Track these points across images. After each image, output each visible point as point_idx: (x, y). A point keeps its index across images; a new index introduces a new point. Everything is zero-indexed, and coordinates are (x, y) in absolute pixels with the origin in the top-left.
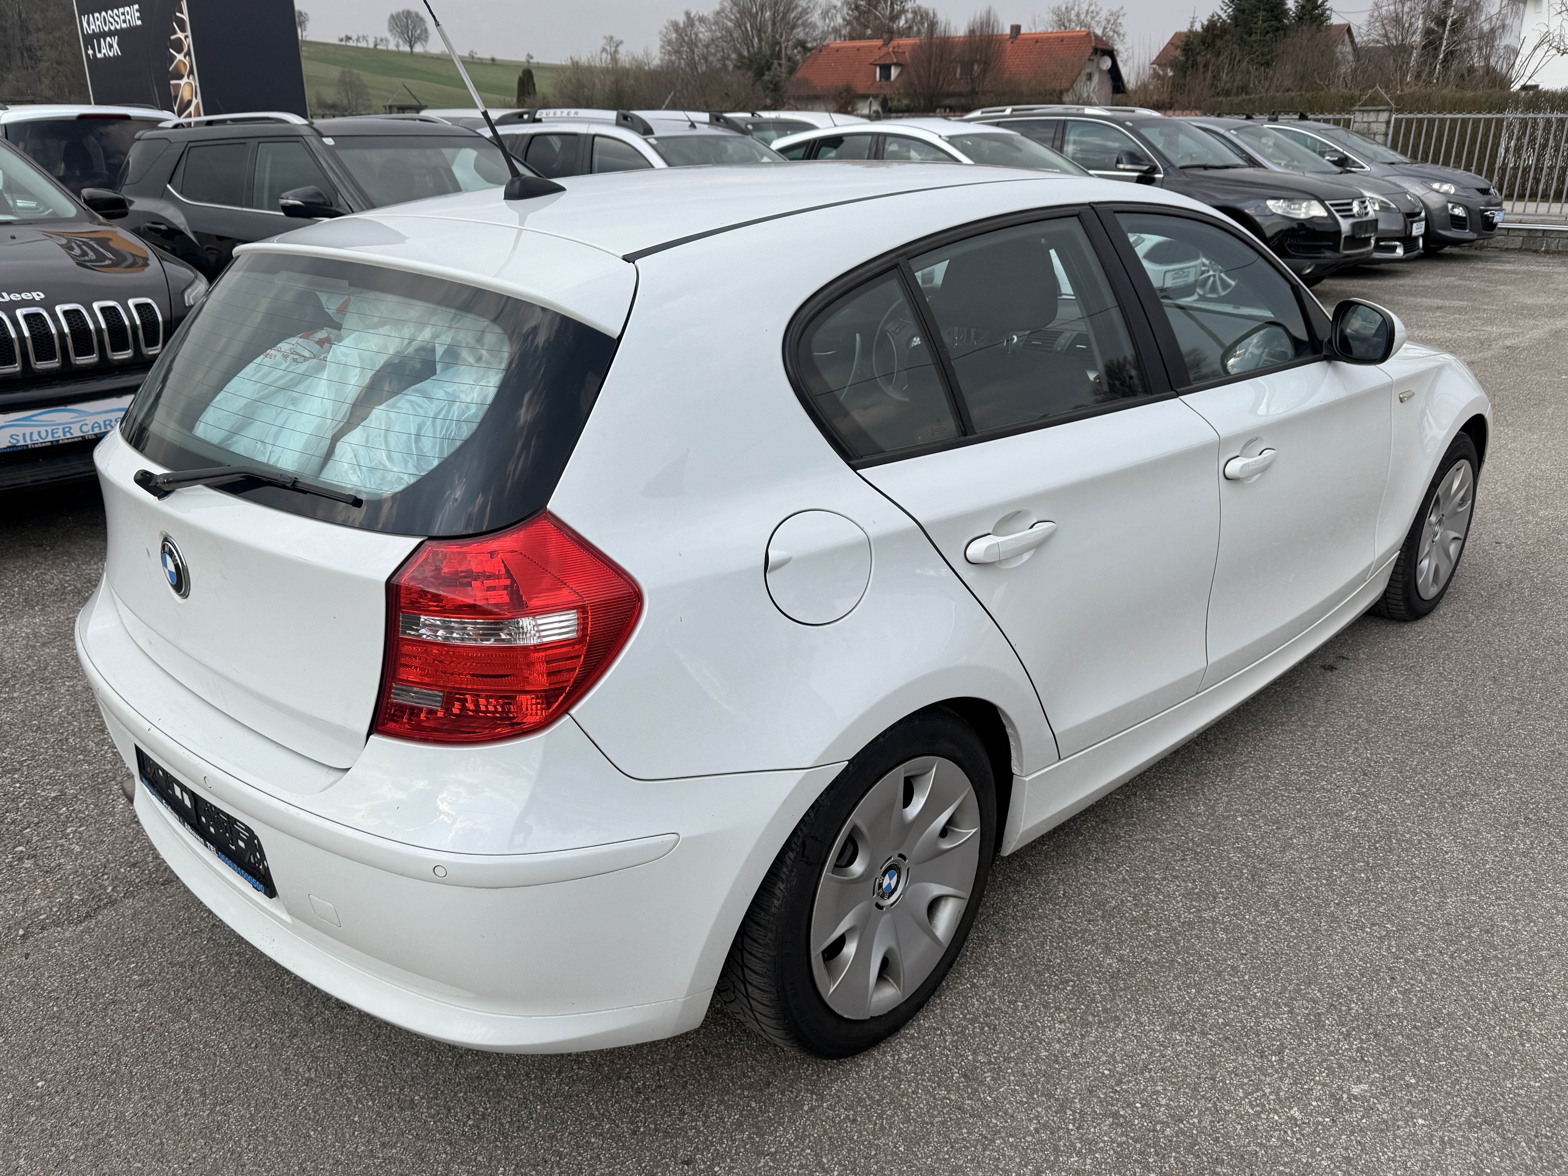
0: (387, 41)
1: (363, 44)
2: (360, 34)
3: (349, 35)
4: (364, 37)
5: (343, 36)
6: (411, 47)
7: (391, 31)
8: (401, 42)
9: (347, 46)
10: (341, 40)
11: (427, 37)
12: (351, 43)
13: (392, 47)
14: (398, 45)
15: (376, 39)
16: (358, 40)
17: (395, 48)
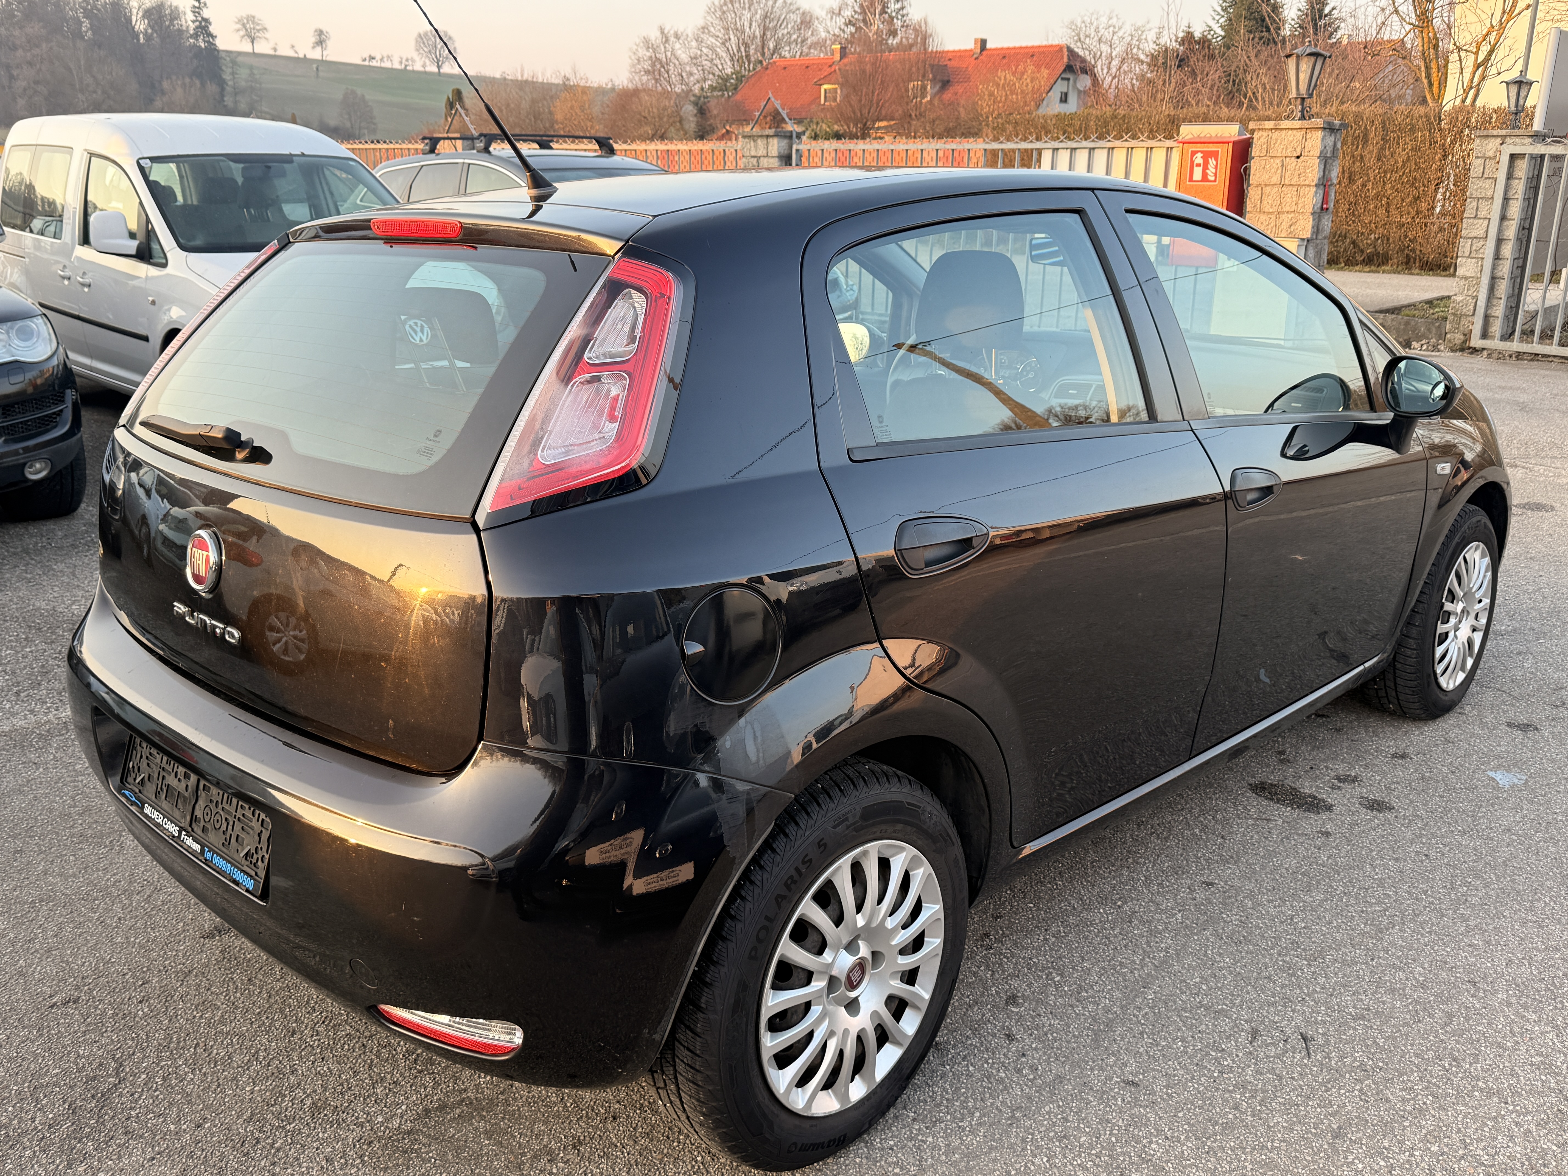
0: (413, 61)
1: (388, 65)
2: (385, 55)
3: (373, 55)
4: (388, 57)
5: (366, 56)
6: (438, 67)
7: (417, 50)
8: (428, 62)
9: (370, 66)
10: (365, 60)
12: (374, 63)
13: (418, 67)
14: (424, 66)
15: (401, 58)
16: (382, 60)
17: (421, 69)
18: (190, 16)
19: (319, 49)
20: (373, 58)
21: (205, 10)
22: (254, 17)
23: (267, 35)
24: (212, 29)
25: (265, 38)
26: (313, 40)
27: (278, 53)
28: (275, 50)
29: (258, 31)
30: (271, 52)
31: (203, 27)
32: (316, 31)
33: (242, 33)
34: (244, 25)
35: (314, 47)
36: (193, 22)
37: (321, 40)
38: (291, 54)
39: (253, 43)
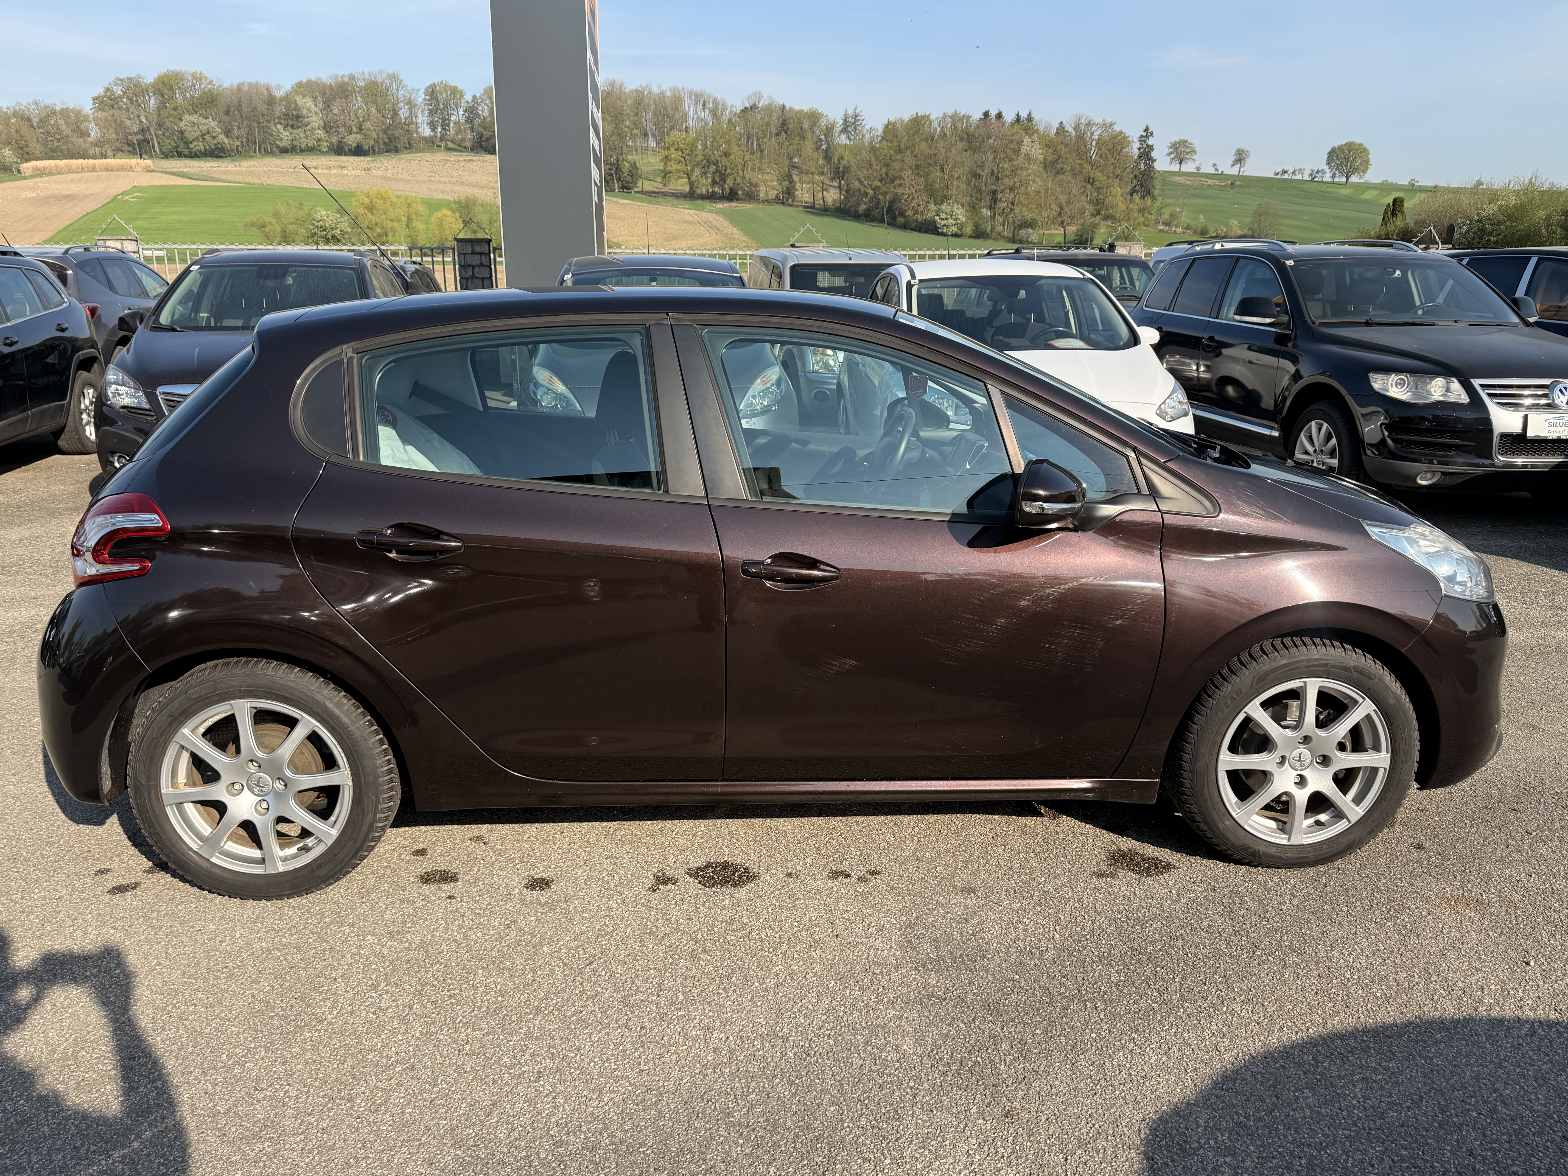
0: (1323, 172)
1: (1299, 177)
2: (1298, 167)
3: (1286, 169)
4: (1300, 170)
5: (1280, 170)
6: (1347, 178)
7: (1328, 164)
8: (1337, 174)
9: (1281, 179)
10: (1277, 174)
11: (1367, 168)
12: (1286, 176)
13: (1327, 178)
14: (1333, 177)
15: (1312, 171)
16: (1294, 173)
17: (1331, 180)
18: (1136, 145)
19: (1237, 167)
20: (1286, 172)
21: (1150, 138)
22: (1186, 141)
23: (1195, 157)
24: (1154, 154)
25: (1194, 160)
26: (1234, 158)
27: (1201, 171)
28: (1198, 169)
29: (1187, 153)
30: (1195, 171)
31: (1146, 153)
32: (1238, 150)
33: (1173, 156)
34: (1176, 149)
35: (1232, 165)
36: (1139, 149)
37: (1240, 157)
38: (1213, 171)
39: (1180, 163)
